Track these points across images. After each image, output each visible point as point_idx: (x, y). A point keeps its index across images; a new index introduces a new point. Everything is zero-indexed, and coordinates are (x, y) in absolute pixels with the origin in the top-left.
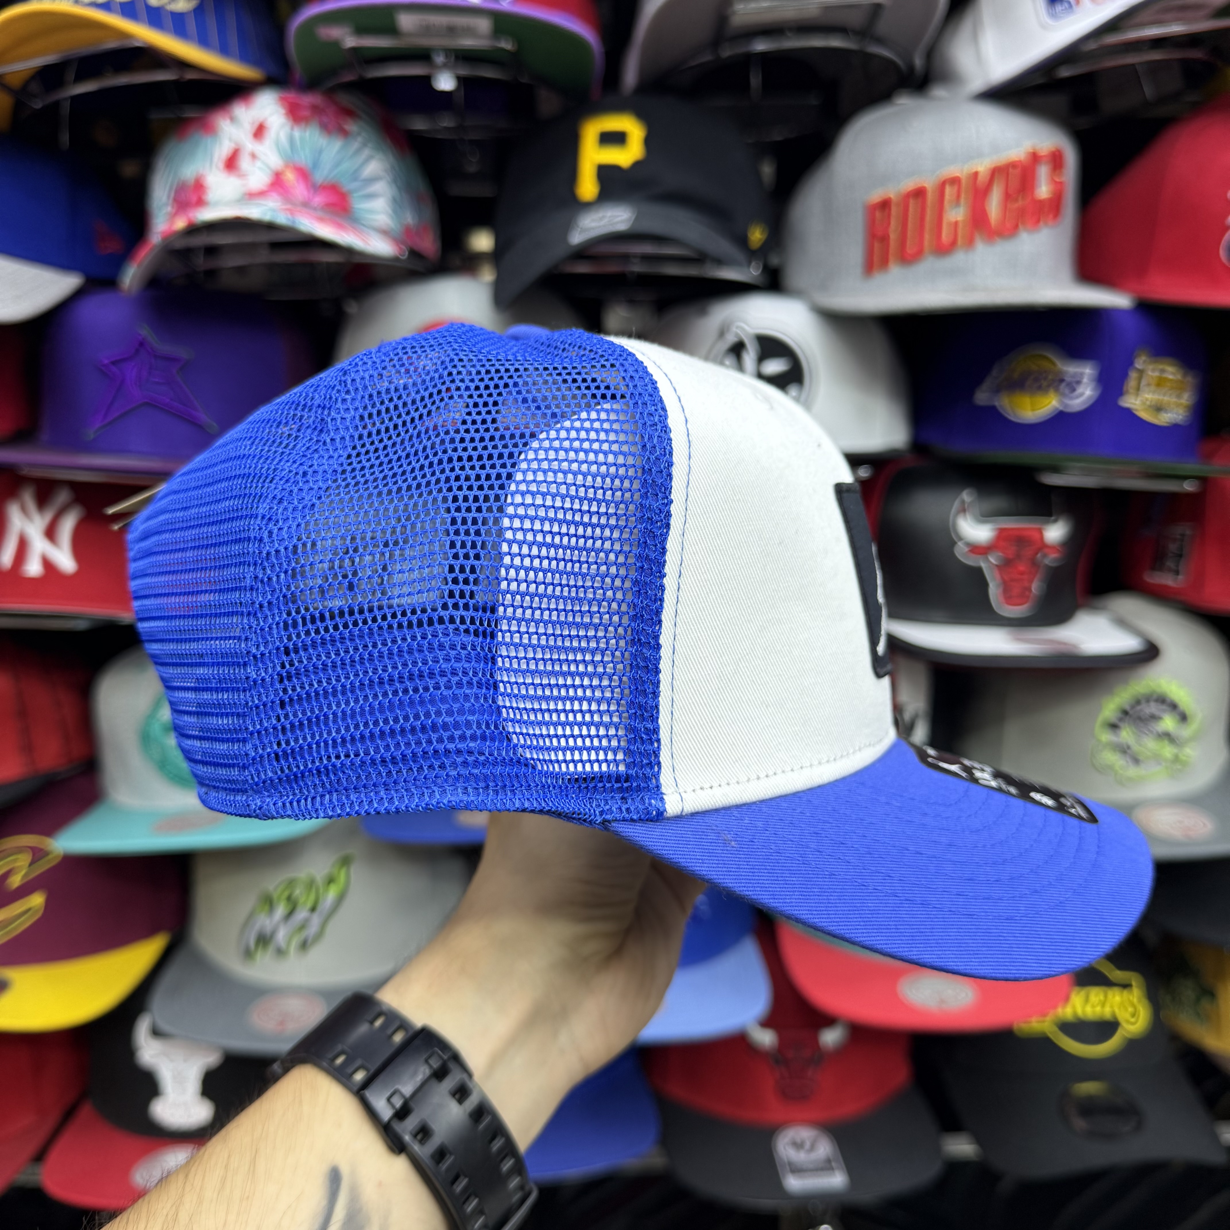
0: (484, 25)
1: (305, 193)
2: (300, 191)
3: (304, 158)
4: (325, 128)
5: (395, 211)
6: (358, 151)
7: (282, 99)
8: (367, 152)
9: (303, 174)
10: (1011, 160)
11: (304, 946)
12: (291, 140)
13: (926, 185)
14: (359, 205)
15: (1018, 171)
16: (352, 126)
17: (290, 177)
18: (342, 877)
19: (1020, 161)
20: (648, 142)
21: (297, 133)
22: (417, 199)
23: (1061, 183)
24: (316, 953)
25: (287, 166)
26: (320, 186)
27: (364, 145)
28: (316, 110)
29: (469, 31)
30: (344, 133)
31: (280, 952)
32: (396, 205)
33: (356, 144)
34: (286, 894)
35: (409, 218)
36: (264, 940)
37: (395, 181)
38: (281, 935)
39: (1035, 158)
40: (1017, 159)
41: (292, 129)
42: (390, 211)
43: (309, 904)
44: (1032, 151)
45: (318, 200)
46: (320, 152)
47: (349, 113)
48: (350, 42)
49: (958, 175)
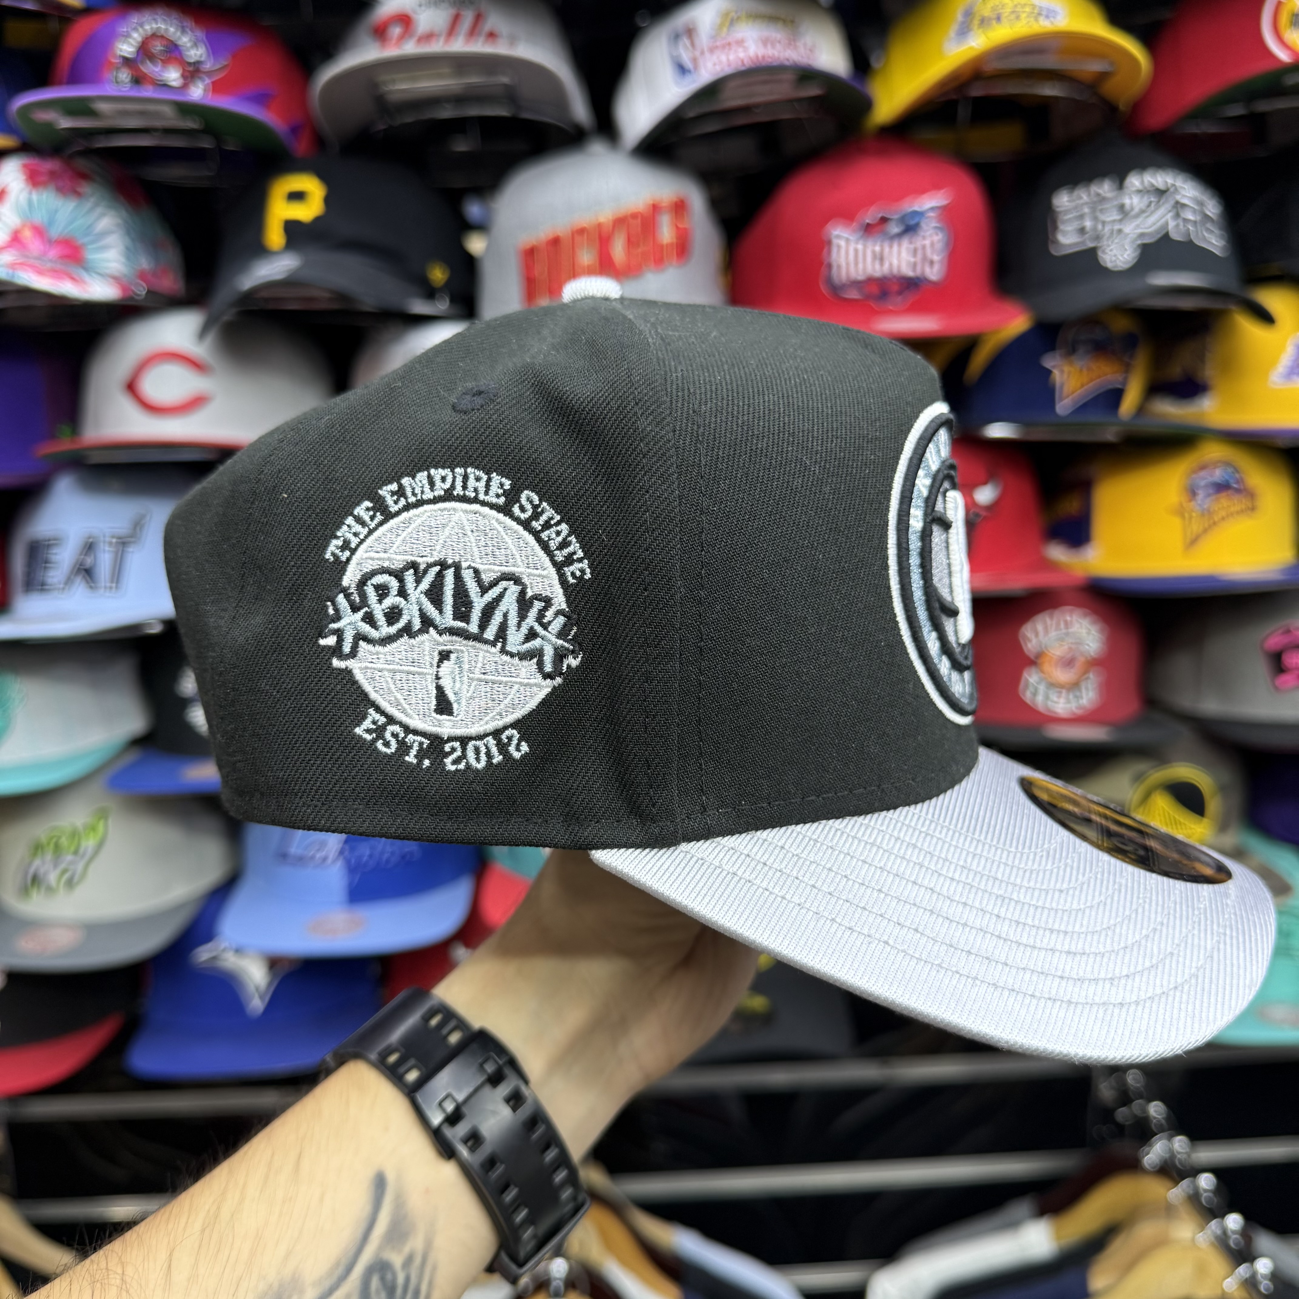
0: (168, 110)
1: (42, 247)
2: (35, 246)
3: (40, 218)
4: (62, 191)
5: (128, 258)
6: (91, 210)
7: (25, 166)
8: (99, 210)
9: (39, 231)
10: (630, 212)
11: (70, 884)
12: (30, 203)
13: (560, 234)
14: (92, 256)
15: (639, 220)
16: (86, 188)
17: (27, 234)
18: (101, 826)
19: (640, 213)
20: (328, 200)
21: (35, 197)
22: (154, 247)
23: (685, 229)
24: (81, 892)
25: (24, 226)
26: (56, 241)
27: (96, 205)
28: (53, 176)
29: (157, 115)
30: (78, 194)
31: (50, 890)
32: (129, 254)
33: (89, 204)
34: (54, 840)
35: (145, 263)
36: (36, 880)
37: (128, 233)
38: (52, 878)
39: (655, 208)
40: (636, 211)
41: (30, 193)
42: (123, 260)
43: (73, 849)
44: (652, 202)
45: (53, 253)
46: (56, 211)
47: (83, 176)
48: (65, 123)
49: (585, 225)
